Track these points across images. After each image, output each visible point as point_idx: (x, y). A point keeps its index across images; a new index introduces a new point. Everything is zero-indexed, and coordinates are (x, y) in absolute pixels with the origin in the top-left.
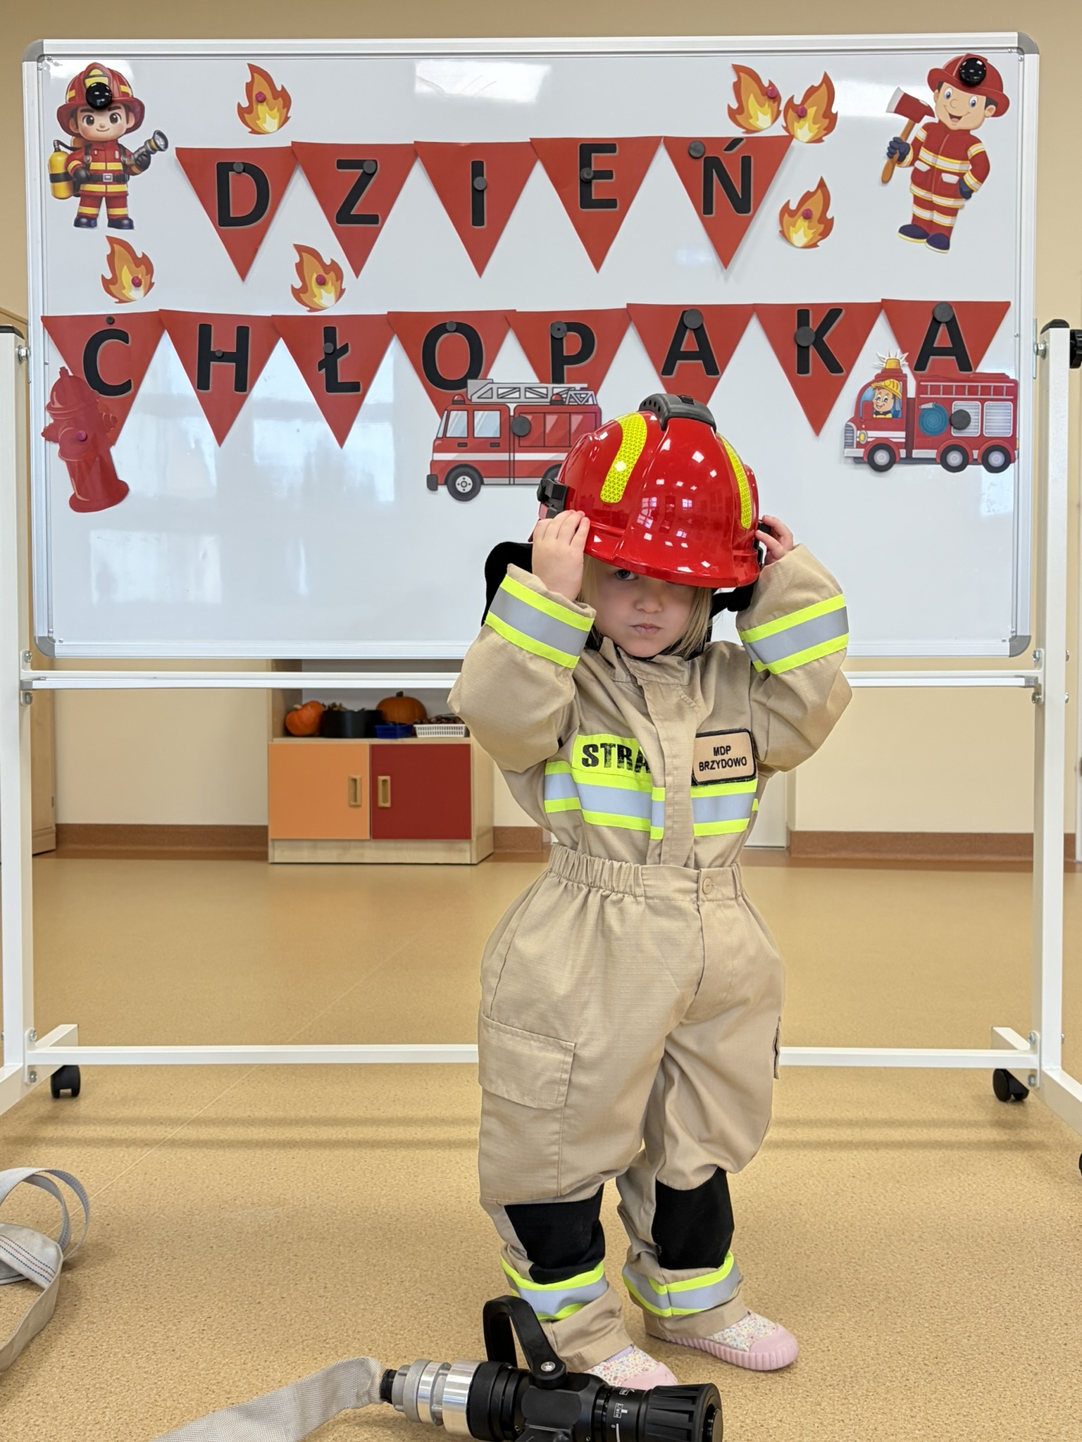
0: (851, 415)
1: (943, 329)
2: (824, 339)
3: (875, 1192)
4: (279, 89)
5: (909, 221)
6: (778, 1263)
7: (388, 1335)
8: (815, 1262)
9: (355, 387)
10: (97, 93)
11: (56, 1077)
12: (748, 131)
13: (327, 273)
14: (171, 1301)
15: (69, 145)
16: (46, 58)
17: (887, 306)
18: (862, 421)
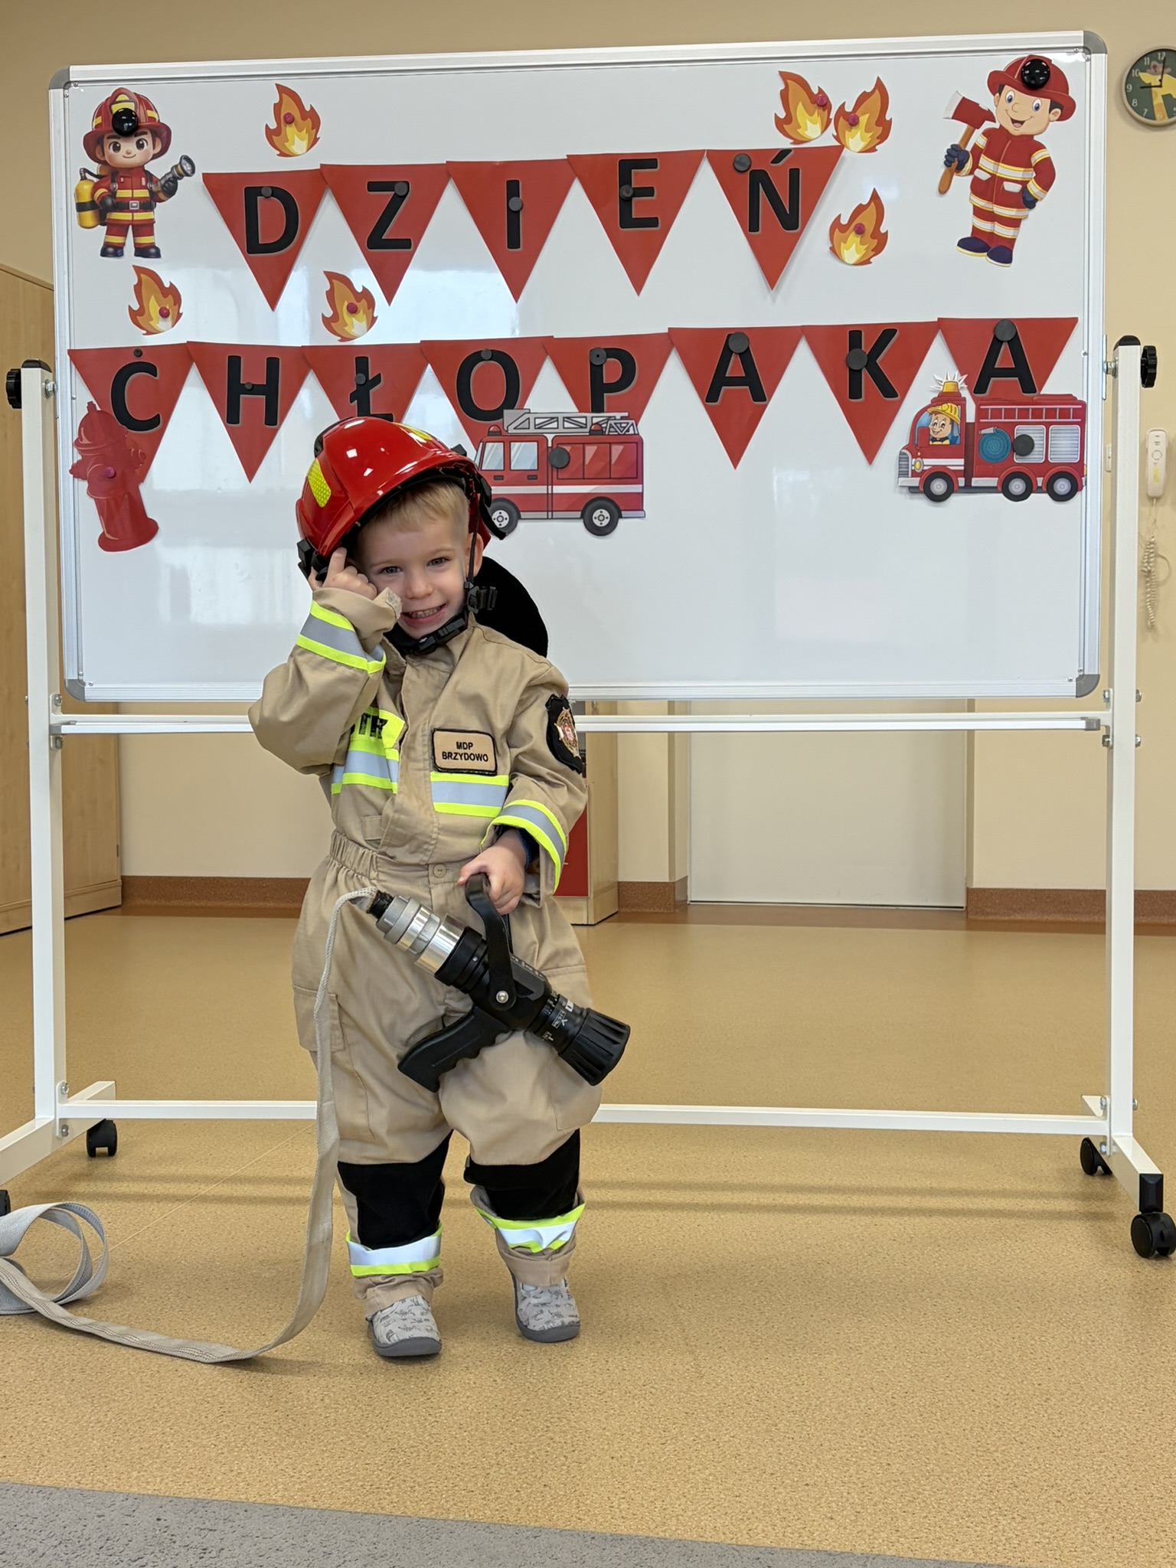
0: (905, 442)
1: (1005, 348)
2: (878, 361)
4: (308, 109)
5: (968, 234)
10: (124, 118)
11: (90, 1133)
12: (796, 142)
13: (359, 300)
15: (96, 173)
16: (72, 85)
17: (944, 326)
18: (918, 448)
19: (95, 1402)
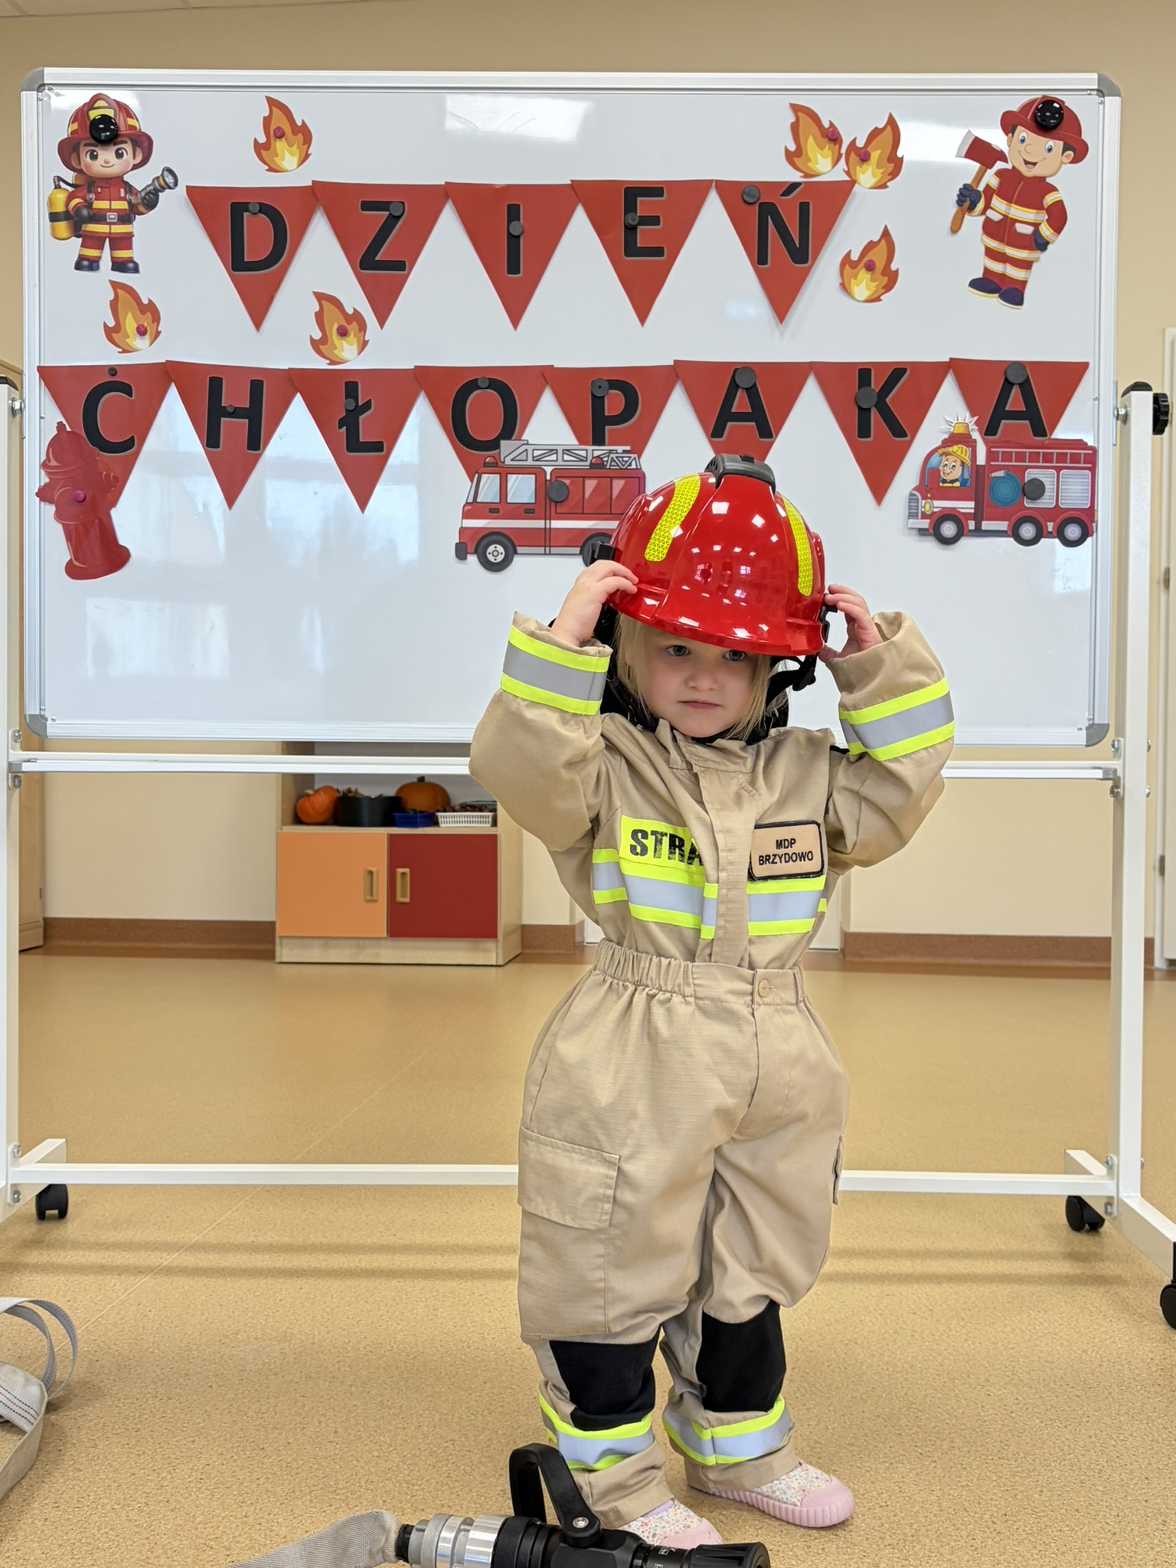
0: (915, 482)
1: (1015, 391)
2: (887, 400)
3: (937, 1330)
4: (299, 123)
5: (979, 274)
6: (831, 1408)
7: (405, 1485)
8: (872, 1408)
9: (377, 447)
10: (102, 126)
11: (40, 1196)
12: (807, 175)
13: (349, 323)
14: (166, 1446)
15: (70, 182)
16: (47, 88)
17: (955, 366)
18: (927, 489)
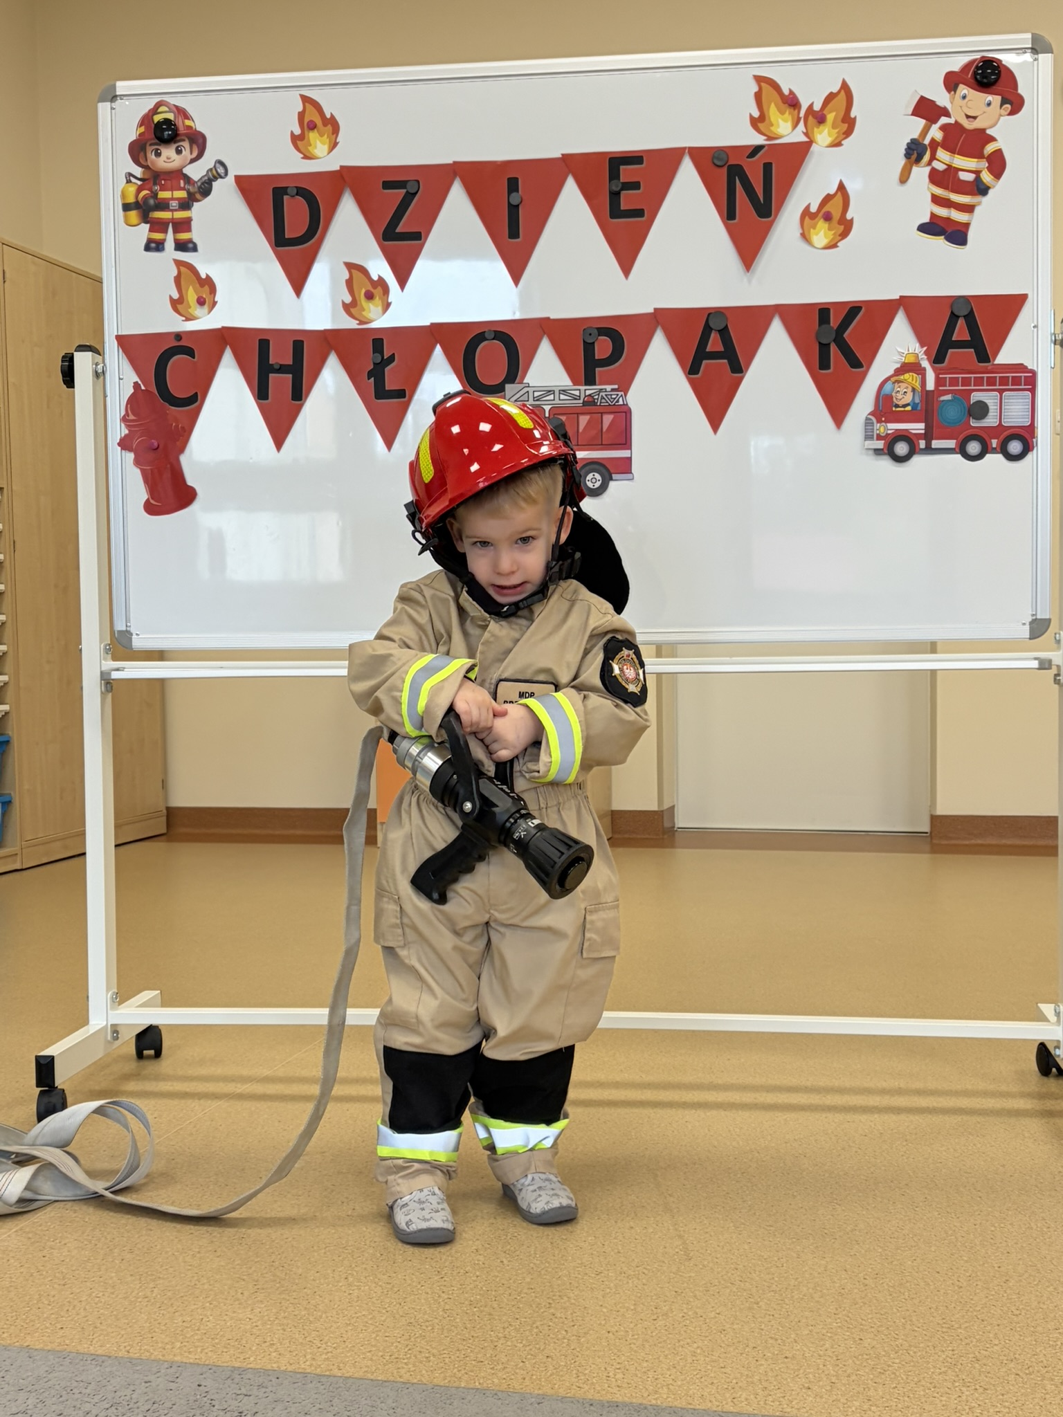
0: (871, 408)
1: (961, 322)
2: (845, 335)
4: (328, 116)
5: (926, 219)
9: (401, 394)
10: (164, 127)
11: (138, 1037)
12: (770, 138)
13: (375, 288)
15: (139, 176)
16: (118, 98)
17: (905, 303)
18: (882, 414)
19: (142, 1279)
